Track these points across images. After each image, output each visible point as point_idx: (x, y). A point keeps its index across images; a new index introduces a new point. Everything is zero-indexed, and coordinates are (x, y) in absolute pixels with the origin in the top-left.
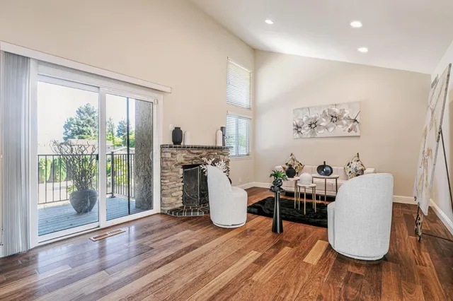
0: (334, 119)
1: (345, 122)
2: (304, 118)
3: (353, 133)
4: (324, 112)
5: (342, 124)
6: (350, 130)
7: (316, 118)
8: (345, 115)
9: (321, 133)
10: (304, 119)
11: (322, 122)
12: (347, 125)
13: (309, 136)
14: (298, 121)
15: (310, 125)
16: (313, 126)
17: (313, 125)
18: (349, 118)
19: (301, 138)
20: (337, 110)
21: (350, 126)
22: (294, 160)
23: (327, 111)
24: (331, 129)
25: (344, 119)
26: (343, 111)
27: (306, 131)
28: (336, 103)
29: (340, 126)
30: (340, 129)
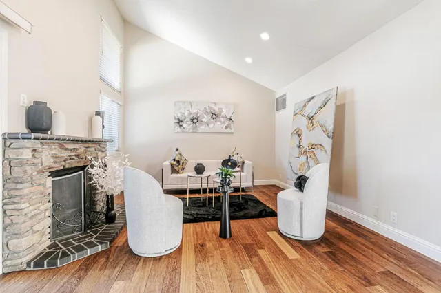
0: (214, 116)
1: (222, 120)
2: (186, 112)
3: (228, 130)
4: (205, 108)
5: (221, 122)
6: (226, 127)
7: (198, 114)
8: (223, 114)
9: (202, 128)
10: (186, 113)
11: (204, 118)
12: (224, 123)
13: (191, 131)
14: (179, 115)
15: (193, 120)
16: (195, 121)
17: (195, 120)
18: (225, 117)
19: (183, 132)
20: (216, 109)
21: (227, 123)
23: (207, 108)
24: (211, 126)
25: (223, 117)
26: (221, 110)
27: (187, 125)
28: (216, 101)
29: (219, 123)
30: (219, 126)
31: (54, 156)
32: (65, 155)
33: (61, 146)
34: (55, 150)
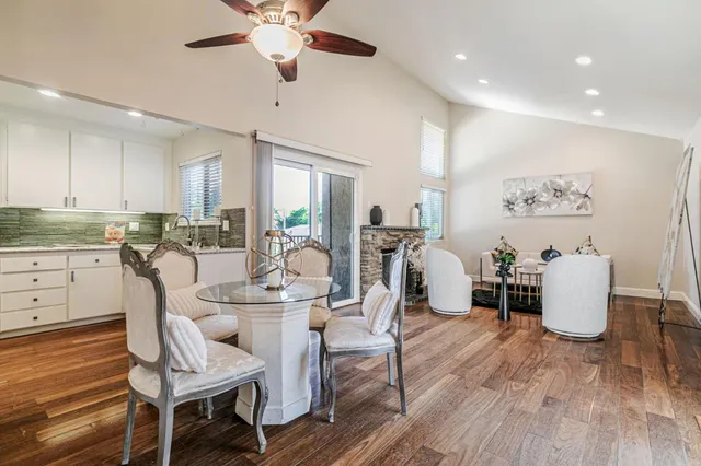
0: (559, 194)
1: (572, 197)
2: (517, 192)
3: (582, 211)
4: (545, 184)
5: (569, 200)
6: (579, 208)
7: (534, 192)
8: (572, 189)
9: (540, 210)
10: (519, 192)
11: (542, 196)
12: (575, 201)
13: (524, 214)
14: (509, 196)
15: (526, 201)
16: (530, 202)
17: (530, 200)
18: (576, 193)
19: (513, 216)
20: (562, 182)
21: (580, 201)
22: (506, 245)
23: (548, 183)
24: (554, 206)
25: (573, 193)
26: (569, 184)
27: (520, 208)
28: (561, 173)
29: (566, 203)
30: (565, 206)
31: (384, 240)
32: (390, 239)
33: (388, 233)
34: (384, 236)
